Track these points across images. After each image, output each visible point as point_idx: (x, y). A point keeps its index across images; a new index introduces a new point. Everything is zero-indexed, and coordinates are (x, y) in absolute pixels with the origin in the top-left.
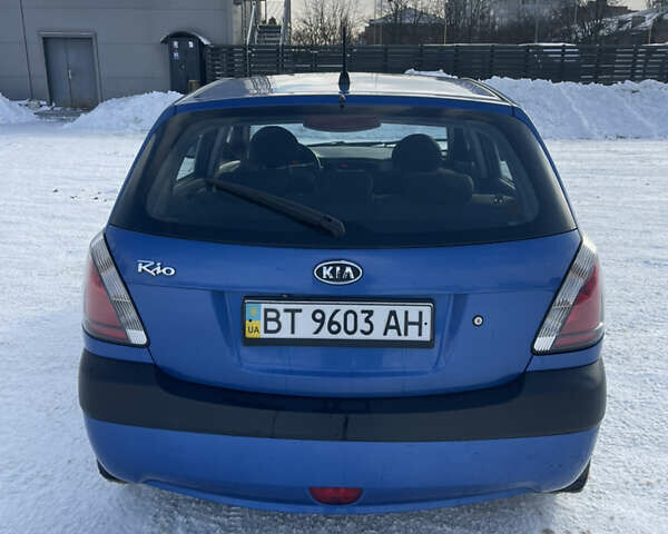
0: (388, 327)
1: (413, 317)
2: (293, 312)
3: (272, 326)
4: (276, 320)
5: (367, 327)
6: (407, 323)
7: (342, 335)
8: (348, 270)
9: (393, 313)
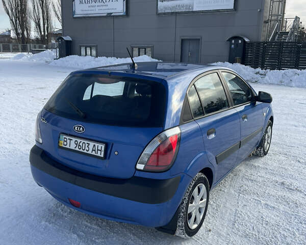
0: (93, 150)
1: (99, 148)
2: (70, 140)
3: (65, 143)
4: (66, 141)
5: (87, 149)
6: (98, 150)
7: (81, 150)
8: (81, 128)
9: (94, 145)
